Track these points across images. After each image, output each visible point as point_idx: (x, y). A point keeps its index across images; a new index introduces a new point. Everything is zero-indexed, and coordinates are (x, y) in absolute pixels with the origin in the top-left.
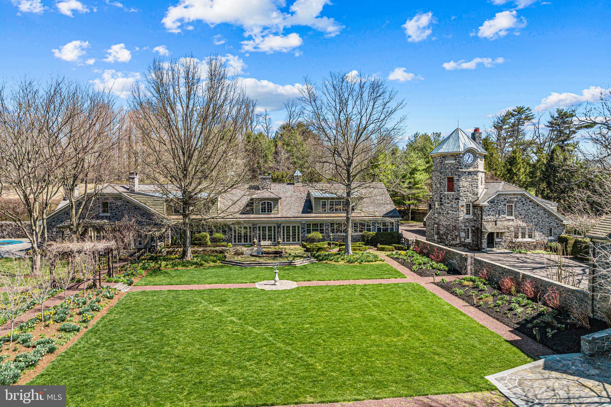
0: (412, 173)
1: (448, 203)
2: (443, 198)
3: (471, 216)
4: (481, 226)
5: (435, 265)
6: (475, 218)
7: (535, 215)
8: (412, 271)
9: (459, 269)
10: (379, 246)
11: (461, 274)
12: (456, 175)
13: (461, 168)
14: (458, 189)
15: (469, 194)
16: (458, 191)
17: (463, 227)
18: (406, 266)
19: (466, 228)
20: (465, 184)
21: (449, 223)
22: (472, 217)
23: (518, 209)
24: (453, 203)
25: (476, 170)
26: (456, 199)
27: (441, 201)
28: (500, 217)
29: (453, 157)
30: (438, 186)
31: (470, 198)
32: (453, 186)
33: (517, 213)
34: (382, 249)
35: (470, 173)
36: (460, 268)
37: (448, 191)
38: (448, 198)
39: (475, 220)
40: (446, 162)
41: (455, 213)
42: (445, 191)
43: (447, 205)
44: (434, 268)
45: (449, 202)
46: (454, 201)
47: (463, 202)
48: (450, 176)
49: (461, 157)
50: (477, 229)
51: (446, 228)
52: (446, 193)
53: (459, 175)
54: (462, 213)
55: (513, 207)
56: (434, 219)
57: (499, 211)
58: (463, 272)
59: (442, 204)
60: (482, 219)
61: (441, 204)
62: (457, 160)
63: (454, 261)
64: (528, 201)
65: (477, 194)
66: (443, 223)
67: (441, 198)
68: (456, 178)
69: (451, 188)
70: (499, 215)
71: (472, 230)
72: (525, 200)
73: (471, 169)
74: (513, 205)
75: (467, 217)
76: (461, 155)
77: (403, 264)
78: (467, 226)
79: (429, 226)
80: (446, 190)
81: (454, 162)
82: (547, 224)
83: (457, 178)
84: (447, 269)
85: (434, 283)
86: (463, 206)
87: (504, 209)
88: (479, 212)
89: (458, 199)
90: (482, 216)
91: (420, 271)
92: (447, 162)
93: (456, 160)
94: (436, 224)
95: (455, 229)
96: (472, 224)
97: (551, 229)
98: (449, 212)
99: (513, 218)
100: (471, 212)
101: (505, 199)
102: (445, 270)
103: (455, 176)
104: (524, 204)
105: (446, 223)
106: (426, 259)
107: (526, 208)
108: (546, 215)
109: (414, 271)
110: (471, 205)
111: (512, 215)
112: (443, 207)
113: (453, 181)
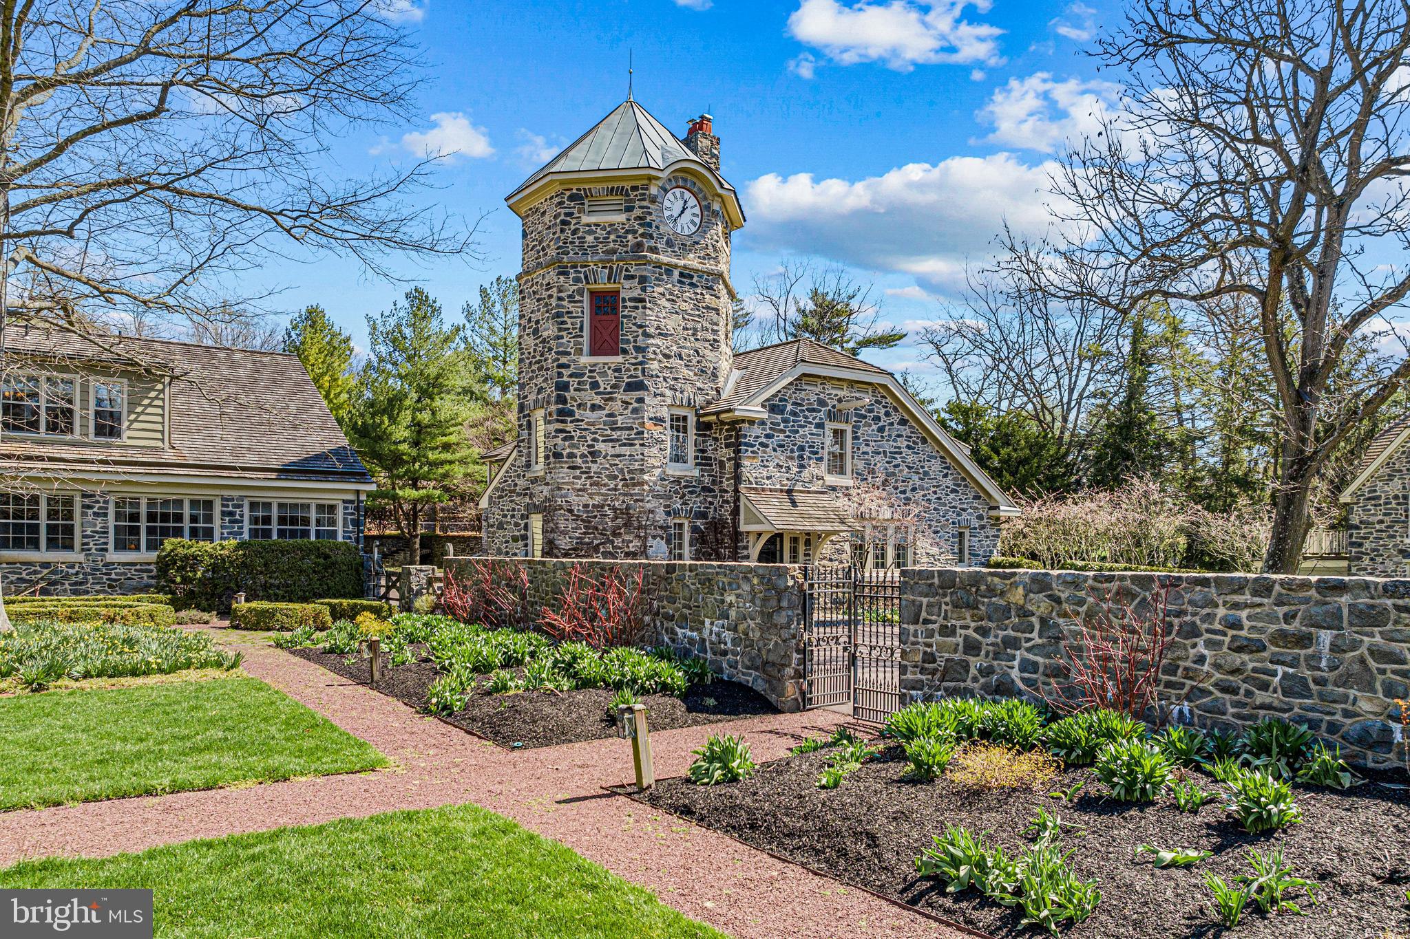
0: (425, 393)
1: (594, 408)
2: (574, 382)
3: (689, 470)
4: (736, 512)
5: (589, 661)
6: (707, 480)
7: (916, 477)
8: (427, 711)
9: (751, 678)
10: (241, 604)
11: (775, 710)
12: (628, 277)
13: (654, 250)
14: (641, 341)
15: (685, 372)
16: (639, 349)
17: (660, 517)
18: (389, 688)
19: (671, 521)
20: (672, 323)
21: (598, 499)
22: (696, 473)
23: (864, 448)
24: (617, 406)
25: (709, 266)
26: (631, 387)
27: (561, 400)
28: (806, 474)
29: (620, 198)
30: (549, 330)
31: (689, 388)
32: (617, 327)
33: (860, 465)
34: (261, 622)
35: (686, 276)
36: (763, 666)
37: (593, 353)
38: (595, 385)
39: (705, 489)
40: (586, 219)
41: (626, 451)
42: (580, 352)
43: (590, 416)
44: (586, 684)
45: (598, 400)
46: (620, 395)
47: (658, 405)
48: (603, 285)
49: (653, 200)
50: (716, 526)
51: (587, 522)
52: (585, 360)
53: (643, 280)
54: (655, 450)
55: (849, 436)
56: (526, 492)
57: (802, 448)
58: (791, 690)
59: (564, 414)
60: (737, 478)
61: (561, 412)
62: (637, 212)
63: (711, 628)
64: (895, 418)
65: (715, 376)
66: (573, 498)
67: (563, 387)
68: (629, 290)
69: (605, 342)
70: (802, 467)
71: (695, 529)
72: (887, 414)
73: (692, 261)
74: (849, 429)
75: (675, 470)
76: (654, 190)
77: (364, 678)
78: (676, 513)
79: (501, 526)
80: (586, 348)
81: (622, 218)
82: (951, 515)
83: (636, 293)
84: (678, 678)
85: (637, 791)
86: (659, 421)
87: (817, 440)
88: (725, 453)
89: (640, 386)
90: (738, 466)
91: (487, 707)
92: (593, 219)
93: (629, 209)
94: (537, 509)
95: (627, 525)
96: (695, 503)
97: (961, 535)
98: (600, 446)
99: (846, 481)
100: (691, 452)
101: (822, 403)
102: (665, 689)
103: (627, 284)
104: (881, 430)
105: (585, 499)
106: (518, 642)
107: (888, 446)
108: (949, 482)
109: (445, 712)
110: (692, 420)
111: (842, 472)
112: (570, 427)
113: (615, 309)
